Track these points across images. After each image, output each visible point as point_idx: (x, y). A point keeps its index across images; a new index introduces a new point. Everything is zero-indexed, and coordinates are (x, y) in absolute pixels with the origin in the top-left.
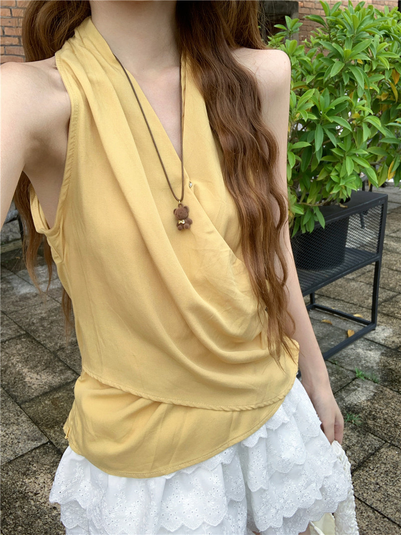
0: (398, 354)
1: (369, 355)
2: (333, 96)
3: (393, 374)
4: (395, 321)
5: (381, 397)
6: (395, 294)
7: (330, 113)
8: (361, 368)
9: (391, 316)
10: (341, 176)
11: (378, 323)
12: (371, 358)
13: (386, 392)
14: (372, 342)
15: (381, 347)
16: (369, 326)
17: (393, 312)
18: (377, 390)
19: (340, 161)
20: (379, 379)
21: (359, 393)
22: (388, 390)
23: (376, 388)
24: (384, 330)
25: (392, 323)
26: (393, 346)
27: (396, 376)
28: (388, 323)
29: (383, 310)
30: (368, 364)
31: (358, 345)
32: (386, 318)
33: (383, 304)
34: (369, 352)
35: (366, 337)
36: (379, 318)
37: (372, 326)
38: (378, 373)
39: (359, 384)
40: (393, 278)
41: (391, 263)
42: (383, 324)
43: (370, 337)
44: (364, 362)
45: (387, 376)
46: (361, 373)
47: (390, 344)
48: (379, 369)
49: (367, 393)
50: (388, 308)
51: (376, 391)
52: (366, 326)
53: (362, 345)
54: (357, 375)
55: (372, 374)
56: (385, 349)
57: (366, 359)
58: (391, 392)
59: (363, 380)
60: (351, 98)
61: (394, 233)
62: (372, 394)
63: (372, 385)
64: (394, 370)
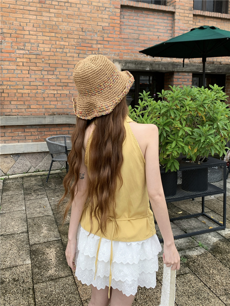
8: (204, 243)
15: (221, 237)
20: (209, 249)
21: (195, 252)
24: (229, 230)
27: (219, 250)
31: (211, 234)
34: (214, 238)
35: (217, 232)
37: (222, 227)
38: (211, 247)
39: (198, 249)
43: (220, 232)
44: (208, 241)
46: (201, 244)
47: (227, 237)
48: (213, 245)
49: (199, 252)
51: (204, 253)
53: (213, 234)
55: (207, 246)
56: (223, 238)
59: (201, 248)
62: (201, 254)
63: (204, 250)
64: (219, 247)
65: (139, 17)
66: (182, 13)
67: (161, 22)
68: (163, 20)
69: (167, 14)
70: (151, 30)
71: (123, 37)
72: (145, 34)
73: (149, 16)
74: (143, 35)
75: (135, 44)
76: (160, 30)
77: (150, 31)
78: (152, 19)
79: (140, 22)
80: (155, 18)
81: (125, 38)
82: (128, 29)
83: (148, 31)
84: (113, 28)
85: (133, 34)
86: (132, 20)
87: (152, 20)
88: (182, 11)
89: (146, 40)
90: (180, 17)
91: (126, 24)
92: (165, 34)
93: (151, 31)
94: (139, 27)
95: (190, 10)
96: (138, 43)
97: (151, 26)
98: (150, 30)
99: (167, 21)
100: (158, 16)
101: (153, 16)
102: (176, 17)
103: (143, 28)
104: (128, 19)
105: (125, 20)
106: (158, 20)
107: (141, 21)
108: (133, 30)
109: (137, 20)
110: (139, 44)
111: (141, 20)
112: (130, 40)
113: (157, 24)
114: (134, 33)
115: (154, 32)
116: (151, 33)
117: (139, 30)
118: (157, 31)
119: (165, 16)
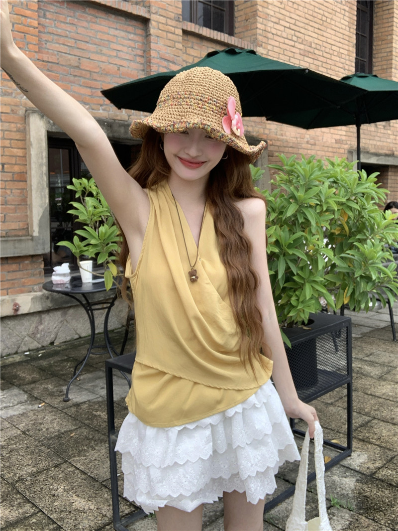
0: (373, 480)
1: (344, 483)
2: (292, 232)
3: (368, 501)
4: (370, 446)
5: (357, 525)
6: (370, 418)
7: (290, 246)
8: (336, 496)
9: (366, 442)
10: (301, 300)
11: (353, 449)
12: (347, 486)
13: (362, 521)
14: (348, 468)
15: (356, 474)
16: (345, 451)
17: (367, 438)
18: (353, 519)
19: (301, 287)
20: (355, 507)
21: (334, 522)
22: (364, 518)
23: (352, 516)
24: (359, 455)
25: (367, 448)
26: (368, 472)
27: (372, 503)
28: (363, 449)
29: (359, 436)
30: (344, 492)
31: (334, 472)
32: (361, 443)
33: (359, 429)
34: (345, 479)
35: (342, 463)
36: (355, 444)
37: (347, 452)
38: (353, 501)
39: (334, 513)
40: (368, 403)
41: (366, 387)
42: (358, 450)
43: (345, 463)
44: (339, 489)
45: (362, 503)
46: (336, 501)
47: (365, 470)
48: (354, 496)
49: (342, 522)
50: (364, 434)
51: (351, 520)
52: (342, 452)
53: (338, 472)
54: (332, 503)
55: (347, 502)
56: (360, 475)
57: (342, 486)
58: (367, 520)
59: (338, 509)
60: (306, 233)
61: (367, 356)
62: (348, 523)
63: (347, 513)
64: (369, 497)
65: (77, 19)
66: (162, 23)
67: (123, 38)
68: (127, 34)
69: (134, 23)
70: (103, 52)
71: (46, 59)
72: (91, 58)
73: (98, 20)
74: (88, 60)
75: (72, 78)
76: (121, 53)
77: (101, 53)
78: (104, 27)
79: (80, 30)
80: (112, 26)
81: (50, 60)
82: (55, 43)
83: (97, 53)
84: (23, 34)
85: (66, 55)
86: (62, 24)
87: (105, 29)
88: (163, 20)
89: (94, 72)
90: (160, 31)
91: (51, 31)
92: (132, 63)
93: (103, 54)
94: (78, 42)
95: (176, 21)
96: (79, 76)
97: (103, 41)
98: (101, 51)
99: (135, 36)
100: (117, 23)
101: (107, 21)
102: (152, 31)
103: (87, 45)
104: (55, 20)
105: (47, 20)
106: (117, 32)
107: (83, 29)
108: (66, 47)
109: (73, 24)
110: (80, 79)
111: (83, 27)
112: (61, 67)
113: (115, 41)
114: (69, 54)
115: (110, 56)
116: (104, 58)
117: (78, 48)
118: (115, 55)
119: (129, 25)
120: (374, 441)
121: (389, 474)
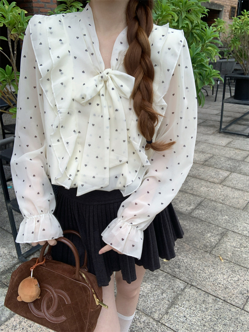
120: (189, 191)
121: (200, 213)
